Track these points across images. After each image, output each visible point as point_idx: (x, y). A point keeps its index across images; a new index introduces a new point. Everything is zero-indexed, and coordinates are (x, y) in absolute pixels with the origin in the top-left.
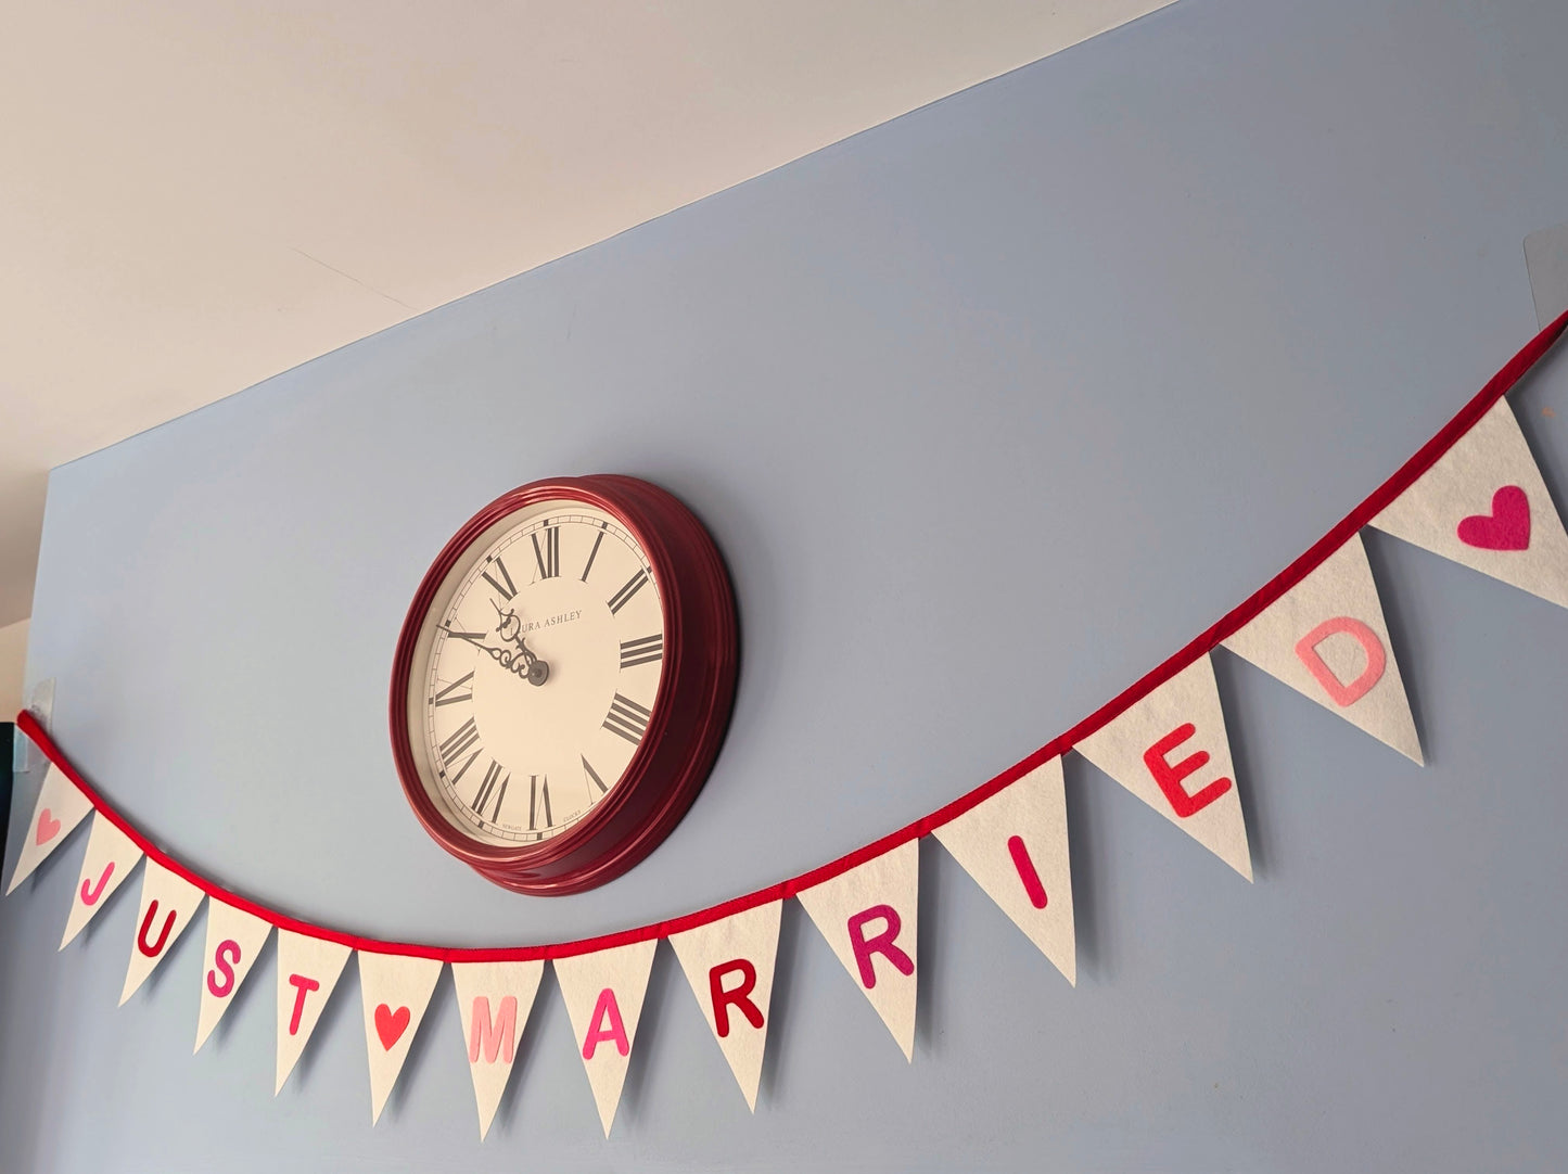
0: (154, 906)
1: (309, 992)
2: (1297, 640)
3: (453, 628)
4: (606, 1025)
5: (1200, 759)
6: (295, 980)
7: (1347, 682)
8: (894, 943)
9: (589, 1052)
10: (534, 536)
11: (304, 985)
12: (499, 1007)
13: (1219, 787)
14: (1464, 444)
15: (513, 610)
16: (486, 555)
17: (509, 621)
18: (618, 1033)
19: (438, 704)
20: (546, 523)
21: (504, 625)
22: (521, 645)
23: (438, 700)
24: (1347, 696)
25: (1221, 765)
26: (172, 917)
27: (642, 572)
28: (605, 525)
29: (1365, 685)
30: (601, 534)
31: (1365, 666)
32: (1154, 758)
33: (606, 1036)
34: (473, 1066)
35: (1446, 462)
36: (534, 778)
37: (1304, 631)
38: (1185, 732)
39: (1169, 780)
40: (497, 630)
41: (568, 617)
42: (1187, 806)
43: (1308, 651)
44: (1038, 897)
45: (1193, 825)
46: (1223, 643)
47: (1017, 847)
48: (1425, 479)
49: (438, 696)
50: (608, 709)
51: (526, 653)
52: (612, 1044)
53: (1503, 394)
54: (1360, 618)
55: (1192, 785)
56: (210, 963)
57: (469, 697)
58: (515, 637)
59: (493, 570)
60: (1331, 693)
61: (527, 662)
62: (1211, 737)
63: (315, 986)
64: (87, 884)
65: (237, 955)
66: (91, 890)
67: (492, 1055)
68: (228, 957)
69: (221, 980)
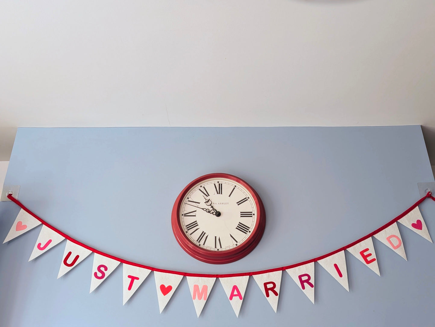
0: (70, 253)
1: (135, 280)
2: (387, 237)
3: (190, 199)
4: (236, 293)
5: (370, 255)
6: (129, 277)
7: (395, 245)
8: (309, 281)
9: (231, 298)
10: (215, 184)
11: (133, 278)
12: (202, 287)
13: (374, 260)
14: (412, 212)
15: (209, 199)
16: (200, 185)
17: (208, 201)
18: (239, 295)
19: (185, 216)
20: (218, 182)
21: (207, 202)
22: (212, 207)
23: (185, 215)
24: (396, 248)
25: (374, 256)
26: (77, 257)
27: (246, 198)
28: (235, 186)
29: (398, 247)
30: (234, 188)
31: (398, 243)
32: (362, 253)
33: (236, 295)
34: (194, 300)
35: (409, 214)
36: (216, 237)
37: (388, 236)
38: (367, 250)
39: (365, 257)
40: (205, 203)
41: (225, 203)
42: (368, 262)
43: (388, 239)
44: (341, 275)
45: (369, 265)
46: (374, 236)
47: (336, 266)
48: (406, 216)
49: (185, 214)
50: (237, 225)
51: (214, 209)
52: (238, 297)
53: (417, 205)
54: (397, 235)
55: (369, 259)
56: (95, 270)
57: (195, 216)
58: (210, 205)
59: (202, 189)
60: (393, 247)
61: (214, 211)
62: (372, 251)
63: (138, 279)
64: (40, 244)
65: (106, 269)
66: (42, 246)
67: (200, 298)
68: (102, 269)
69: (99, 275)
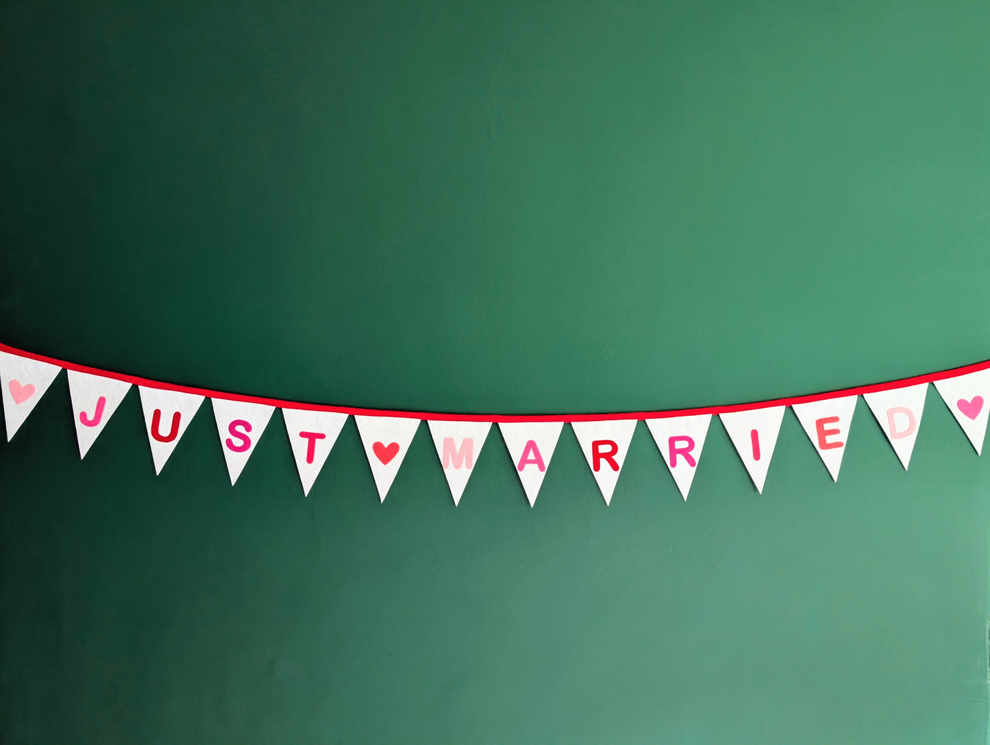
1: (318, 441)
5: (836, 432)
6: (303, 435)
8: (690, 453)
11: (312, 438)
18: (539, 461)
39: (822, 434)
43: (891, 412)
52: (536, 466)
54: (913, 411)
62: (844, 426)
63: (322, 436)
64: (83, 415)
65: (248, 427)
66: (91, 417)
67: (457, 466)
68: (240, 429)
69: (238, 442)
